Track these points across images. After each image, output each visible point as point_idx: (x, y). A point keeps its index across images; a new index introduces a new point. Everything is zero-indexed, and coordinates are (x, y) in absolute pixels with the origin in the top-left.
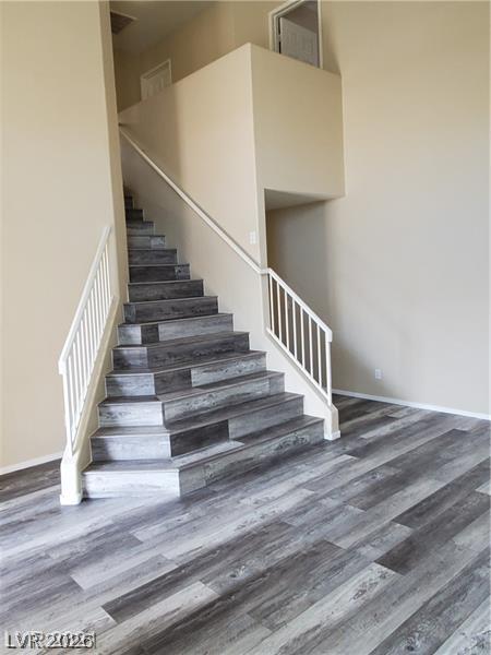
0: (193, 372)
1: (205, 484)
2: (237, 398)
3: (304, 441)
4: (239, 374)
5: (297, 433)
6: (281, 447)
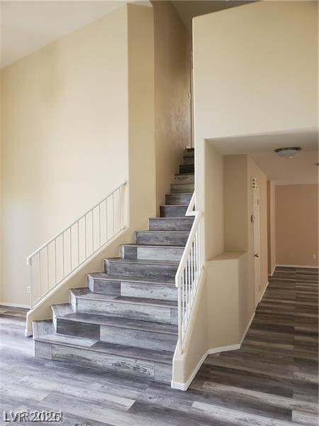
0: (122, 285)
1: (51, 358)
2: (135, 315)
3: (147, 373)
4: (162, 297)
5: (139, 361)
6: (119, 365)
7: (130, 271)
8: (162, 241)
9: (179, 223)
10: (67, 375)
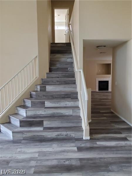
0: (46, 102)
1: (22, 139)
2: (56, 114)
3: (71, 136)
4: (65, 106)
5: (68, 132)
6: (59, 135)
7: (46, 96)
8: (55, 83)
9: (60, 75)
10: (37, 144)
